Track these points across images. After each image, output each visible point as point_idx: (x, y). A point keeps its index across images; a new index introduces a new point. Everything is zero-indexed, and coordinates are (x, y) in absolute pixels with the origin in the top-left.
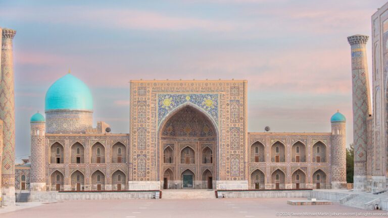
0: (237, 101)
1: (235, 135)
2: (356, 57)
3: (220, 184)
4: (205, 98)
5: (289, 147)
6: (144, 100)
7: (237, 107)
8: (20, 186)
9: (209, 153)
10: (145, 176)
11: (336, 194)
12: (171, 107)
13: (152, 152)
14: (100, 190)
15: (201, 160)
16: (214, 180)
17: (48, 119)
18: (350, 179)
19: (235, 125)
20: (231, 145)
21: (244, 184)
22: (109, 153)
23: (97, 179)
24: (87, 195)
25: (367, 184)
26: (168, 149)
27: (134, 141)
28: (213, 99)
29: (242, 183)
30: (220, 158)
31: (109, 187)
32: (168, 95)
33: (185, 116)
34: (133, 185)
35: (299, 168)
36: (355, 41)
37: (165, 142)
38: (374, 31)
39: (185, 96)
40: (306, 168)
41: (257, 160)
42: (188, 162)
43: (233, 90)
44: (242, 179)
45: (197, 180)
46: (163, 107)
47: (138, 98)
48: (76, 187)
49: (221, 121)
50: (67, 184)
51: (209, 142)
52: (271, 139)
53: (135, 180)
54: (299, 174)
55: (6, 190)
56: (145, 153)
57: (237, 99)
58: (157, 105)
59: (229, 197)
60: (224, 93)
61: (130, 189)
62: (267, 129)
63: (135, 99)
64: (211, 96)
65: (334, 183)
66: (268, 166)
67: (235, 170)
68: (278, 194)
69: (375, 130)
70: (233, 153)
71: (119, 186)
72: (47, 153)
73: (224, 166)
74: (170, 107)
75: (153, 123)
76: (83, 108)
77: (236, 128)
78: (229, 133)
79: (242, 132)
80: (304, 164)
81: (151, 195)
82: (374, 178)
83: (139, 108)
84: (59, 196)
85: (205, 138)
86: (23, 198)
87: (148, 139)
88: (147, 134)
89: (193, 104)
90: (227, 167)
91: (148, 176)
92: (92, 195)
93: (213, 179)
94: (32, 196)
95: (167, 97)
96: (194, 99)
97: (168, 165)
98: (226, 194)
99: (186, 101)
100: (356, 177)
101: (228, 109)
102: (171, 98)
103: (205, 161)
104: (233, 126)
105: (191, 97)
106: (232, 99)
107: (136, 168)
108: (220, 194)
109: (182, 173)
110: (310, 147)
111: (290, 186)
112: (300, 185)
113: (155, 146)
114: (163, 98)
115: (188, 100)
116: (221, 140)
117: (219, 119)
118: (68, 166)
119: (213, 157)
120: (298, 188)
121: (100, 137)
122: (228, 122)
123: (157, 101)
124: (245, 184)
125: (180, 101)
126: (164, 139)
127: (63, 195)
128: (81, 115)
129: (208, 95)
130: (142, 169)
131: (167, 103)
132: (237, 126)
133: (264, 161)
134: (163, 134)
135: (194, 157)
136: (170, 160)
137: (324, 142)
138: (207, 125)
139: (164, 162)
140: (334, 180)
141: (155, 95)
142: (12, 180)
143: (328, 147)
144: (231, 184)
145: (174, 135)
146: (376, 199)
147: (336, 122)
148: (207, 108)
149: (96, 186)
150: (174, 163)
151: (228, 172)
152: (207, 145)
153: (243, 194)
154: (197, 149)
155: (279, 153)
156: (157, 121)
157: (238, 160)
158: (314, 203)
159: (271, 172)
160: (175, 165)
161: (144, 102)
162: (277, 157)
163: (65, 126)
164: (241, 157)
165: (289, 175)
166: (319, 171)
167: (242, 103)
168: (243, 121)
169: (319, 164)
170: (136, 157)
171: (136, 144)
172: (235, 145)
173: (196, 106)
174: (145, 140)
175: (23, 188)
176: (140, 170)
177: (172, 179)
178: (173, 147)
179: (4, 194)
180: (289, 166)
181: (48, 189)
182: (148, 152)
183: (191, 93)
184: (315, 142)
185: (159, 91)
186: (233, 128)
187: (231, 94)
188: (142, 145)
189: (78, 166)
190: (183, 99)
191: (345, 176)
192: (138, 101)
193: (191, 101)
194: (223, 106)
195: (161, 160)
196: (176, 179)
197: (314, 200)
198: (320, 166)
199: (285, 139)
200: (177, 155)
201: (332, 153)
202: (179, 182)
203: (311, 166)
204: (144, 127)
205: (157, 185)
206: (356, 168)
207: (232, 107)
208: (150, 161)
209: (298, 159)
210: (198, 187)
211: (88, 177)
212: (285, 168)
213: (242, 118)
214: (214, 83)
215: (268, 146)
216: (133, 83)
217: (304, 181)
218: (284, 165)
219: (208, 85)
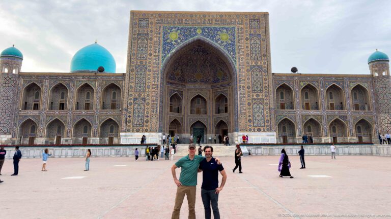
0: (258, 35)
1: (257, 75)
4: (219, 32)
5: (322, 91)
6: (146, 32)
7: (259, 42)
10: (143, 126)
12: (179, 41)
13: (153, 95)
15: (214, 110)
16: (230, 132)
19: (256, 63)
20: (252, 87)
22: (99, 97)
23: (83, 131)
26: (175, 98)
27: (131, 81)
28: (229, 33)
29: (268, 136)
30: (239, 103)
32: (175, 28)
33: (195, 58)
34: (126, 138)
35: (337, 117)
37: (172, 87)
39: (195, 29)
40: (345, 117)
41: (283, 107)
42: (198, 112)
43: (253, 23)
44: (268, 130)
45: (210, 133)
46: (168, 41)
47: (139, 31)
48: (55, 140)
49: (239, 59)
50: (41, 137)
51: (224, 89)
52: (300, 81)
53: (129, 131)
54: (337, 125)
56: (144, 95)
57: (258, 33)
58: (162, 39)
59: (257, 155)
60: (242, 26)
61: (122, 143)
62: (294, 70)
63: (135, 31)
64: (226, 29)
66: (299, 114)
67: (258, 118)
70: (255, 97)
71: (111, 140)
73: (245, 113)
74: (177, 40)
75: (155, 59)
77: (258, 66)
78: (250, 72)
79: (265, 71)
80: (343, 113)
83: (139, 42)
85: (218, 85)
87: (149, 79)
88: (148, 73)
89: (206, 38)
90: (248, 114)
91: (147, 126)
93: (228, 131)
95: (174, 30)
96: (206, 32)
97: (175, 115)
99: (196, 34)
101: (247, 44)
102: (179, 31)
103: (219, 111)
104: (254, 64)
105: (203, 30)
106: (252, 32)
107: (131, 115)
109: (192, 126)
110: (348, 91)
112: (338, 138)
113: (157, 87)
114: (169, 31)
115: (199, 33)
116: (240, 81)
117: (237, 56)
119: (228, 106)
121: (90, 77)
122: (248, 59)
123: (162, 34)
124: (272, 137)
125: (190, 35)
126: (171, 83)
129: (223, 28)
130: (139, 116)
131: (173, 36)
132: (259, 64)
133: (292, 107)
134: (170, 78)
135: (206, 108)
136: (179, 111)
137: (365, 85)
138: (221, 69)
139: (171, 111)
141: (160, 28)
143: (370, 91)
144: (253, 137)
145: (183, 81)
148: (222, 42)
149: (81, 139)
150: (183, 114)
151: (250, 121)
152: (222, 92)
154: (210, 98)
155: (309, 99)
156: (160, 58)
157: (261, 106)
159: (303, 122)
160: (184, 116)
161: (146, 34)
162: (307, 104)
164: (265, 101)
165: (325, 126)
166: (363, 121)
167: (264, 37)
168: (266, 58)
169: (362, 112)
170: (132, 101)
171: (133, 85)
172: (257, 88)
173: (208, 40)
174: (144, 81)
176: (137, 118)
177: (180, 132)
178: (182, 94)
180: (323, 114)
182: (148, 95)
183: (203, 26)
184: (353, 85)
185: (164, 23)
186: (254, 66)
187: (251, 27)
188: (140, 87)
189: (57, 113)
190: (193, 32)
192: (138, 34)
193: (202, 34)
194: (242, 41)
195: (167, 109)
196: (184, 133)
198: (361, 114)
199: (317, 81)
201: (377, 100)
204: (144, 63)
205: (158, 137)
207: (252, 42)
208: (150, 106)
210: (210, 142)
211: (69, 128)
212: (320, 117)
213: (265, 55)
214: (229, 15)
215: (297, 90)
216: (133, 13)
217: (344, 134)
218: (318, 113)
219: (223, 17)
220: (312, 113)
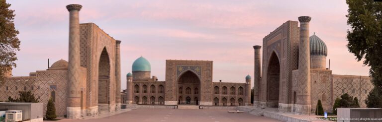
0: (209, 69)
1: (208, 83)
2: (257, 54)
3: (201, 103)
4: (196, 68)
5: (229, 88)
6: (171, 68)
7: (209, 72)
8: (122, 102)
9: (197, 90)
11: (247, 108)
13: (174, 89)
14: (153, 104)
16: (199, 101)
17: (133, 74)
18: (252, 102)
21: (211, 103)
22: (157, 89)
23: (152, 100)
24: (148, 106)
25: (259, 105)
26: (181, 88)
28: (199, 68)
30: (201, 92)
31: (157, 103)
34: (167, 103)
35: (233, 97)
36: (256, 48)
37: (179, 85)
38: (264, 44)
39: (188, 67)
40: (235, 97)
41: (216, 93)
42: (188, 93)
43: (207, 65)
44: (210, 101)
45: (192, 101)
46: (179, 71)
49: (202, 77)
50: (141, 102)
52: (222, 85)
53: (167, 100)
54: (232, 99)
55: (117, 104)
56: (171, 89)
58: (177, 70)
59: (205, 109)
60: (204, 66)
61: (165, 104)
62: (220, 81)
63: (168, 67)
65: (246, 103)
66: (220, 96)
67: (207, 97)
68: (224, 107)
69: (262, 83)
70: (206, 90)
71: (161, 103)
72: (133, 88)
74: (182, 71)
75: (175, 77)
76: (147, 70)
78: (205, 82)
79: (210, 82)
80: (234, 95)
81: (173, 107)
82: (261, 102)
83: (169, 71)
84: (137, 106)
85: (195, 84)
86: (123, 107)
87: (173, 84)
88: (172, 82)
90: (204, 96)
91: (172, 99)
92: (150, 106)
94: (127, 106)
97: (180, 94)
98: (203, 107)
99: (188, 69)
100: (255, 102)
101: (205, 72)
102: (182, 67)
103: (195, 93)
105: (190, 67)
106: (207, 68)
107: (168, 95)
108: (201, 107)
109: (186, 98)
110: (237, 88)
111: (229, 104)
113: (176, 86)
114: (179, 67)
116: (202, 85)
118: (141, 94)
119: (198, 92)
120: (232, 105)
121: (153, 82)
122: (205, 78)
123: (177, 68)
125: (186, 69)
127: (139, 106)
128: (146, 73)
129: (197, 66)
130: (170, 96)
131: (181, 69)
132: (208, 79)
133: (218, 93)
134: (179, 82)
135: (191, 91)
136: (181, 92)
137: (243, 87)
140: (246, 102)
141: (176, 66)
142: (120, 100)
143: (244, 89)
145: (183, 82)
146: (262, 112)
147: (248, 79)
148: (197, 72)
149: (152, 102)
151: (204, 98)
152: (196, 86)
153: (210, 107)
154: (192, 88)
157: (208, 93)
158: (238, 112)
159: (221, 98)
160: (183, 94)
162: (224, 92)
163: (140, 77)
164: (210, 92)
165: (228, 100)
166: (240, 98)
167: (211, 70)
170: (168, 91)
172: (207, 87)
173: (192, 71)
174: (171, 84)
175: (124, 103)
177: (182, 100)
178: (183, 87)
179: (117, 106)
180: (228, 96)
181: (133, 103)
184: (239, 87)
185: (178, 64)
188: (170, 86)
189: (145, 94)
191: (250, 101)
193: (190, 69)
194: (203, 71)
195: (178, 93)
197: (238, 111)
198: (241, 96)
199: (227, 85)
200: (184, 90)
201: (245, 91)
202: (184, 101)
203: (237, 96)
204: (171, 79)
205: (175, 103)
206: (255, 98)
207: (207, 72)
208: (173, 93)
209: (232, 93)
210: (192, 104)
211: (149, 99)
212: (227, 97)
213: (211, 76)
214: (200, 62)
215: (221, 88)
216: (167, 61)
217: (234, 102)
218: (227, 95)
219: (198, 63)
220: (225, 96)
